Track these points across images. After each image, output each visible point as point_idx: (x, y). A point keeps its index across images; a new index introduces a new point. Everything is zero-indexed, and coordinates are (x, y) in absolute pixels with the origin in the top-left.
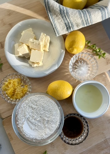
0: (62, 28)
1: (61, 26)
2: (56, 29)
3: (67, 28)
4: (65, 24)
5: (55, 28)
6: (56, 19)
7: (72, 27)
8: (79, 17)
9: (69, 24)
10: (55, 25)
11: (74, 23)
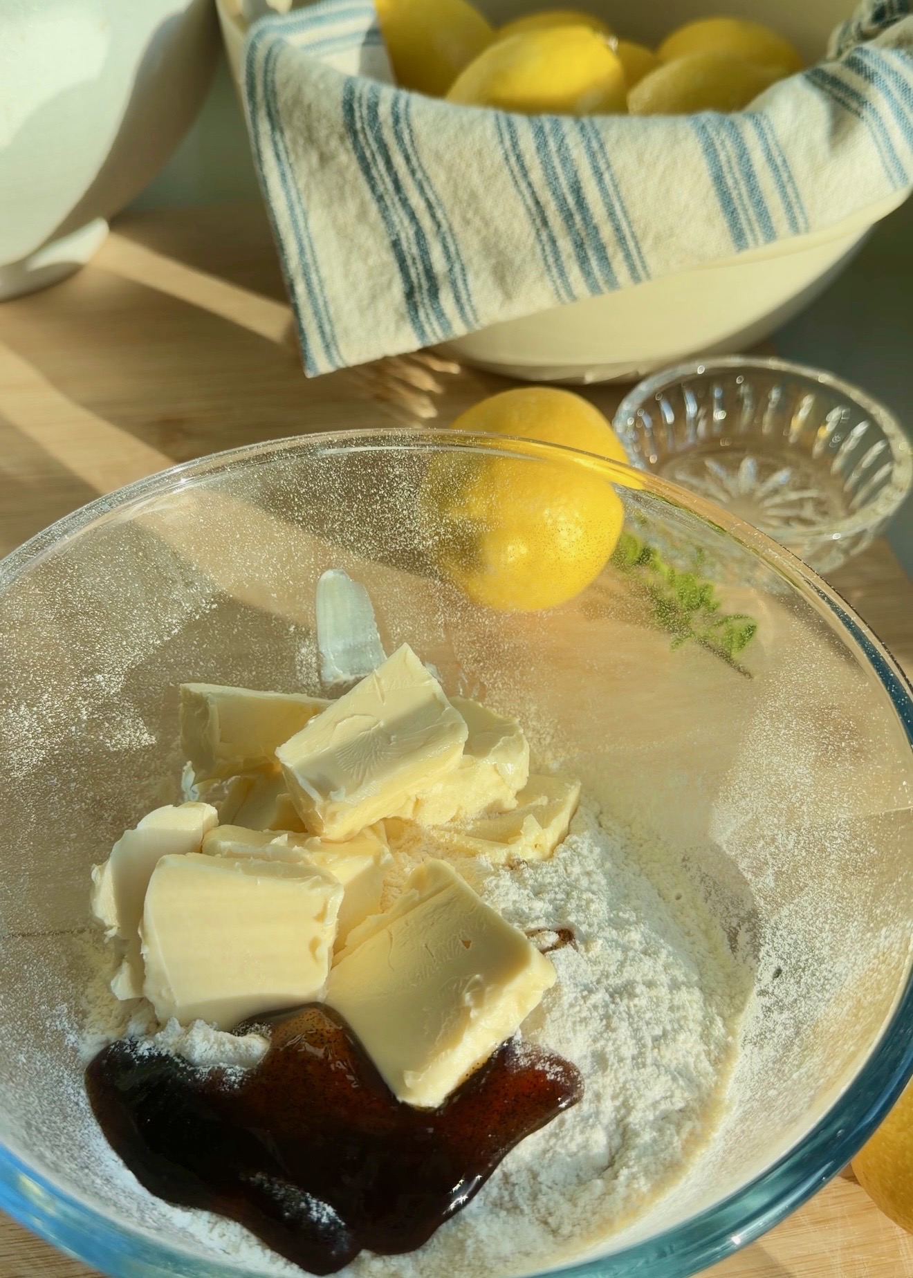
0: (363, 289)
1: (358, 267)
2: (308, 284)
3: (410, 294)
4: (396, 244)
5: (306, 275)
6: (316, 197)
7: (454, 284)
8: (499, 156)
9: (425, 253)
10: (302, 252)
11: (470, 245)
